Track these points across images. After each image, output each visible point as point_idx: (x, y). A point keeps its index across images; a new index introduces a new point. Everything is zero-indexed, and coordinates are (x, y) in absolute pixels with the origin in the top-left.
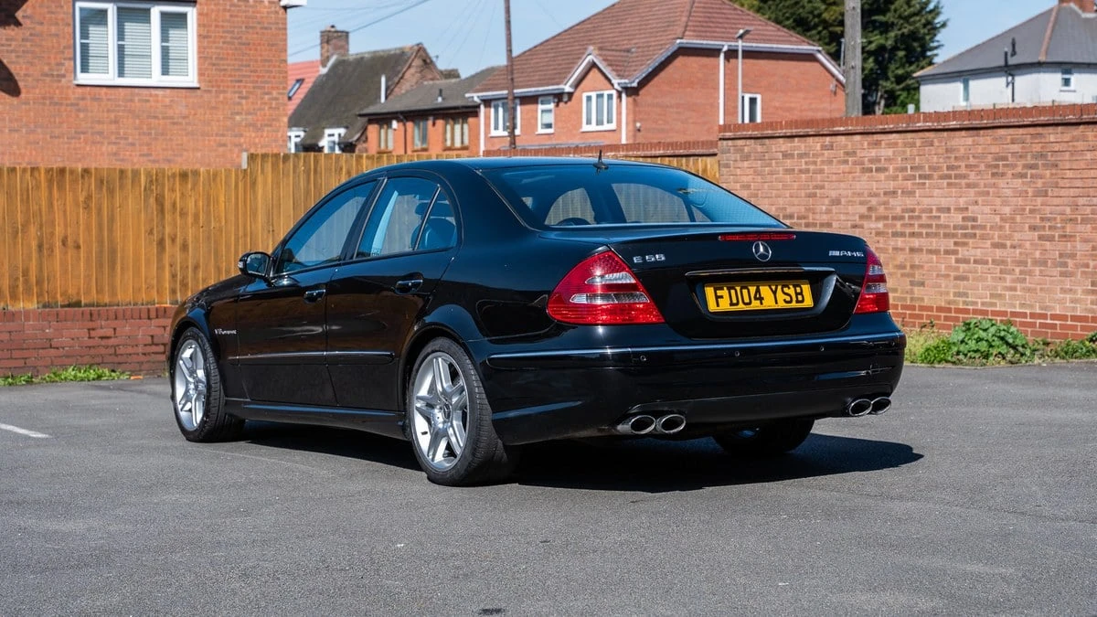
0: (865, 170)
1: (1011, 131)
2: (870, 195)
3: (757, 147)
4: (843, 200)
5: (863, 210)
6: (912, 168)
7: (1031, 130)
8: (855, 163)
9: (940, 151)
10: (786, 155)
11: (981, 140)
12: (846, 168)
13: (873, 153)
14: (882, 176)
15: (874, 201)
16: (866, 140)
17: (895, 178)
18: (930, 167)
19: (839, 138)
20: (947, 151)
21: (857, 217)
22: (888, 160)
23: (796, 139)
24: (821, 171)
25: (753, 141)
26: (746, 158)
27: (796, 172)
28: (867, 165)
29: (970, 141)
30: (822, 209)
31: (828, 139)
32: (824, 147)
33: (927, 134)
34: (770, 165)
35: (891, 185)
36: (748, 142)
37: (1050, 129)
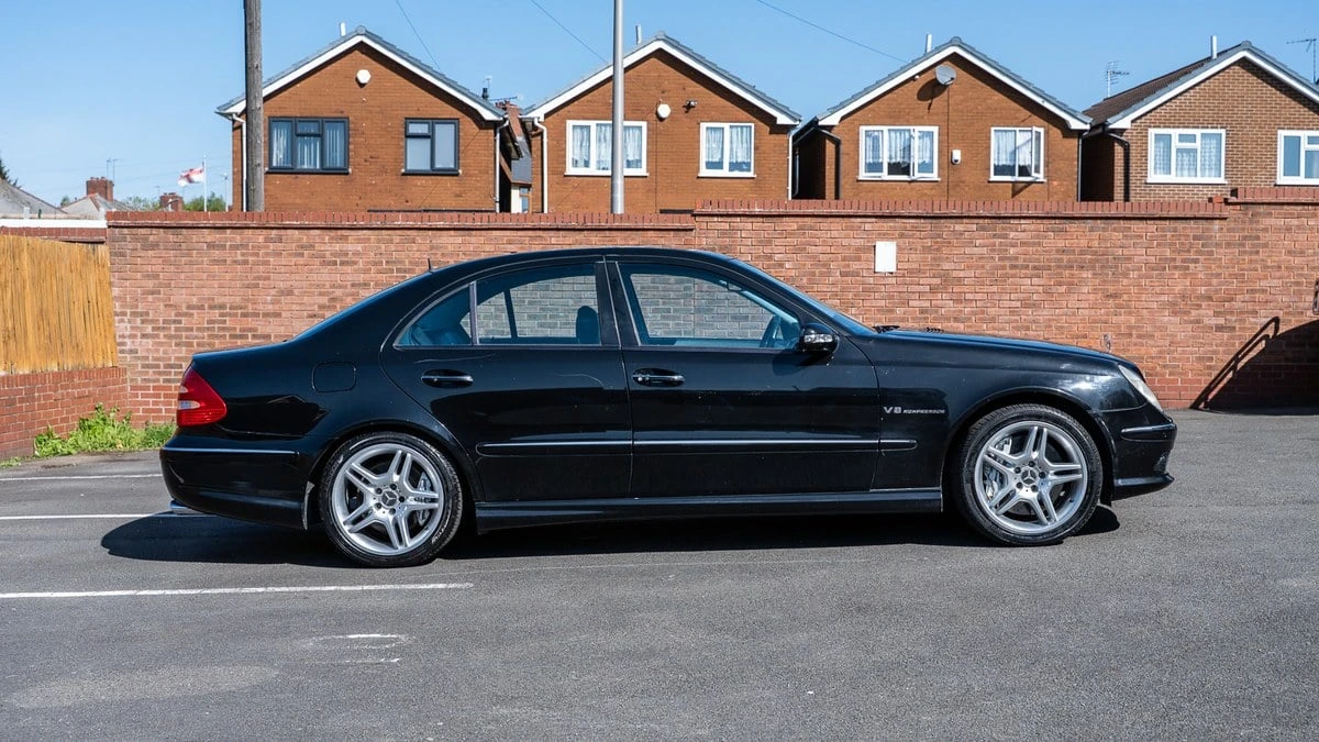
0: (324, 263)
1: (508, 233)
2: (333, 286)
3: (171, 236)
4: (296, 292)
5: (324, 300)
6: (387, 262)
7: (531, 233)
8: (312, 256)
9: (423, 248)
10: (211, 246)
11: (473, 240)
12: (301, 260)
13: (337, 247)
14: (349, 269)
15: (338, 293)
16: (327, 235)
17: (367, 271)
18: (410, 262)
19: (289, 232)
20: (432, 248)
21: (316, 307)
22: (356, 253)
23: (228, 231)
24: (266, 263)
25: (162, 230)
26: (154, 246)
27: (228, 262)
28: (329, 258)
29: (460, 240)
30: (266, 300)
31: (274, 232)
32: (267, 240)
33: (409, 232)
34: (189, 255)
35: (362, 278)
36: (155, 231)
37: (552, 233)
